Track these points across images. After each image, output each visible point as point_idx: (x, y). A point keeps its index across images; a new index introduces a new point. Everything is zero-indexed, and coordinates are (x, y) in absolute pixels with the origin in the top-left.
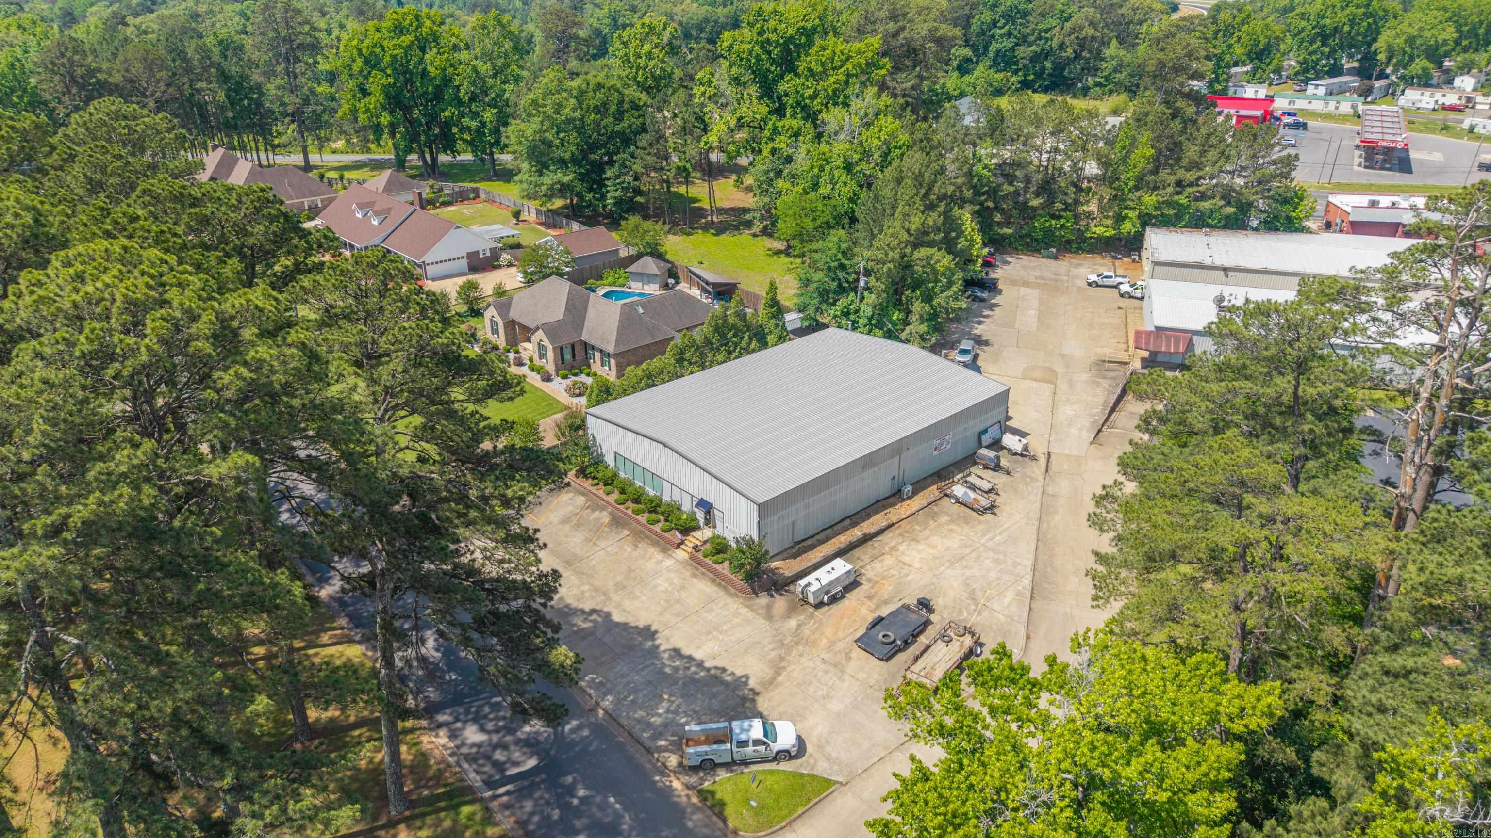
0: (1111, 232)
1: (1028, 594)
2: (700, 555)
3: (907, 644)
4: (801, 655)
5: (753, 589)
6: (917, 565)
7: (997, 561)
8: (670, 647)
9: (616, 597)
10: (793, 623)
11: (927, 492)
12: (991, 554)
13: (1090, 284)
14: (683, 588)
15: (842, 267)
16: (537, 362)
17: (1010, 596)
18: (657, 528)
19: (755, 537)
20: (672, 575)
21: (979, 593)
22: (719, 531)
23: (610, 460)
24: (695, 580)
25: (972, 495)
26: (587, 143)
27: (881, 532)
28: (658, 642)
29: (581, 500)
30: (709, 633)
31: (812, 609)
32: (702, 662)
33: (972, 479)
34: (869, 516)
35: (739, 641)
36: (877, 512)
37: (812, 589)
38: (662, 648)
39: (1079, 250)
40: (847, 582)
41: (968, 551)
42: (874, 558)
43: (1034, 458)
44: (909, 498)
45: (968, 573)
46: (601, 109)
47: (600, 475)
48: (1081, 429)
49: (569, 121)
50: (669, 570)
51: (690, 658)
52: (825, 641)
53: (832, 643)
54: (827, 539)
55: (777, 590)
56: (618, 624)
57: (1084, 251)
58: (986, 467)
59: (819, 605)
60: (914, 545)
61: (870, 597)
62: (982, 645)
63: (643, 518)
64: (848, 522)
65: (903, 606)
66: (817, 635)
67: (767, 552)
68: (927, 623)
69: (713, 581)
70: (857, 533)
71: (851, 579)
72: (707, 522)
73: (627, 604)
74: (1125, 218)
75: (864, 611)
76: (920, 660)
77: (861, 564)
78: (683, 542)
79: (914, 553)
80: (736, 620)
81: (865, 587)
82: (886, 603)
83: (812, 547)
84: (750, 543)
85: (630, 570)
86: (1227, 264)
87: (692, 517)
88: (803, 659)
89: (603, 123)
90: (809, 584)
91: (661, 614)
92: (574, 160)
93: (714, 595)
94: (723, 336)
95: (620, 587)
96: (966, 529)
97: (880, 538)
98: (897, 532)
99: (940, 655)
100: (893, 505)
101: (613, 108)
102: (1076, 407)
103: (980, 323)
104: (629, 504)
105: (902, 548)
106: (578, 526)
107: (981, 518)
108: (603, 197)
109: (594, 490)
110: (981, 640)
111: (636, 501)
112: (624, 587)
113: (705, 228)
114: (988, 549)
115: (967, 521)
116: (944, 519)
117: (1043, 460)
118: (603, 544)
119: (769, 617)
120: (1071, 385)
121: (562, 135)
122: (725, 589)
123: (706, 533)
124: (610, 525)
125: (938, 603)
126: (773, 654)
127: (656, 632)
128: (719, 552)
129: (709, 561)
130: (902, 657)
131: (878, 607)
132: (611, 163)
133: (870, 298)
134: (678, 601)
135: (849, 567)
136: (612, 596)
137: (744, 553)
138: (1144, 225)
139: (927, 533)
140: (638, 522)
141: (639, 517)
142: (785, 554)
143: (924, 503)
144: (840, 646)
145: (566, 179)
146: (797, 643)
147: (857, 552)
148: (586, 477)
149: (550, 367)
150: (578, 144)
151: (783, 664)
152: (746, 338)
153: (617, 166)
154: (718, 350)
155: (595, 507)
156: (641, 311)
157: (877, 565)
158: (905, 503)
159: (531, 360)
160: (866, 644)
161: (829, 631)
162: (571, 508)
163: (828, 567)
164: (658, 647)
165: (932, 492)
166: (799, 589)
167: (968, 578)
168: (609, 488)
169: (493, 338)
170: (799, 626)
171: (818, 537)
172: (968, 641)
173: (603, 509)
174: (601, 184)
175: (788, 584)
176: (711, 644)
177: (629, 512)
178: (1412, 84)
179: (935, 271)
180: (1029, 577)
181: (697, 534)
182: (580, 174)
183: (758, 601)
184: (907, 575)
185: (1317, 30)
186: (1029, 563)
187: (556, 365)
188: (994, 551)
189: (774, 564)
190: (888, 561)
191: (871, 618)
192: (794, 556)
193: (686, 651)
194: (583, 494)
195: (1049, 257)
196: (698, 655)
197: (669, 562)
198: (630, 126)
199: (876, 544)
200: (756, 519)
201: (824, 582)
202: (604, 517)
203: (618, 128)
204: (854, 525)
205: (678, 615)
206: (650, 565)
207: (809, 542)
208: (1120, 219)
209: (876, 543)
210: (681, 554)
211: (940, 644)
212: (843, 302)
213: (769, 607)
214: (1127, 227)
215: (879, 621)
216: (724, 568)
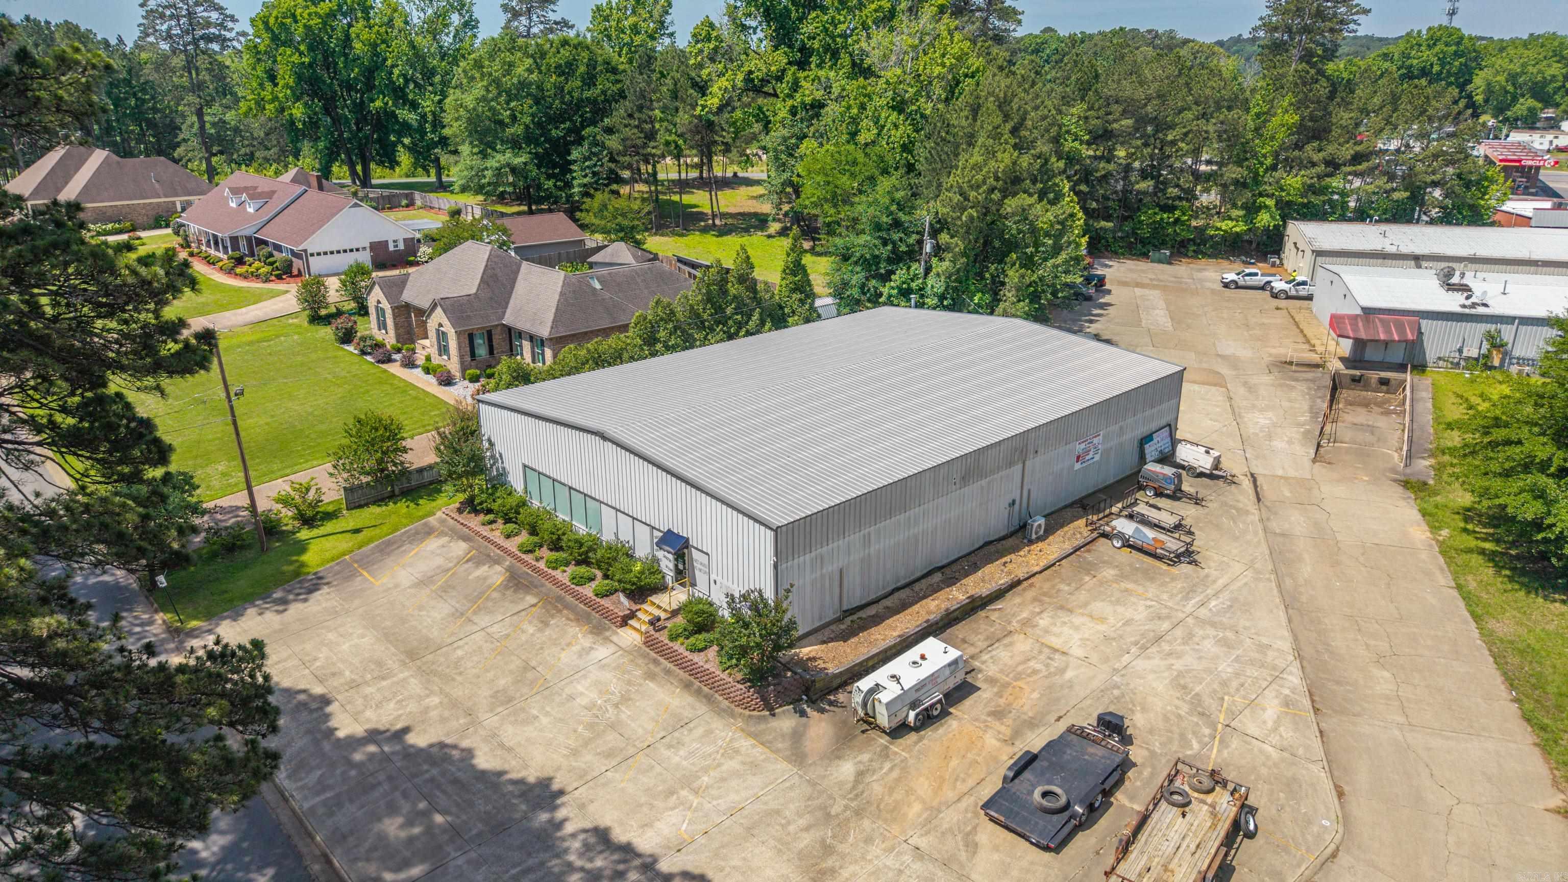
0: (1241, 228)
1: (1307, 702)
2: (663, 637)
3: (1094, 812)
4: (869, 840)
5: (764, 699)
6: (1077, 651)
7: (1224, 643)
8: (588, 825)
9: (490, 720)
10: (846, 769)
11: (1069, 529)
12: (1211, 632)
13: (1226, 285)
14: (625, 699)
15: (897, 224)
16: (436, 360)
17: (1271, 709)
18: (588, 590)
19: (769, 594)
20: (608, 675)
21: (1207, 701)
22: (701, 589)
23: (516, 481)
24: (649, 683)
25: (1150, 534)
26: (546, 115)
27: (999, 595)
28: (561, 814)
29: (460, 548)
30: (671, 792)
31: (884, 740)
32: (655, 859)
33: (1141, 508)
34: (975, 568)
35: (734, 811)
36: (989, 560)
37: (885, 697)
38: (569, 828)
39: (1199, 253)
40: (951, 684)
41: (1166, 625)
42: (993, 641)
43: (1231, 481)
44: (1040, 539)
45: (1178, 665)
46: (566, 70)
47: (495, 506)
48: (1290, 442)
49: (523, 84)
50: (602, 666)
51: (627, 850)
52: (917, 807)
53: (934, 811)
54: (904, 606)
55: (812, 702)
56: (483, 775)
57: (1205, 255)
58: (1159, 494)
59: (899, 730)
60: (1064, 617)
61: (998, 714)
62: (1252, 811)
63: (564, 575)
64: (937, 577)
65: (1070, 730)
66: (898, 795)
67: (792, 625)
68: (1125, 765)
69: (687, 686)
70: (957, 595)
71: (960, 676)
72: (680, 574)
73: (510, 734)
74: (1259, 209)
75: (991, 741)
76: (1135, 849)
77: (971, 650)
78: (632, 615)
79: (1066, 630)
80: (733, 764)
81: (985, 694)
82: (1032, 724)
83: (877, 620)
84: (758, 606)
85: (527, 667)
86: (1418, 251)
87: (653, 567)
88: (875, 850)
89: (567, 88)
90: (877, 688)
91: (575, 753)
92: (530, 138)
93: (688, 713)
94: (719, 309)
95: (502, 699)
96: (1152, 590)
97: (998, 605)
98: (1030, 594)
99: (1175, 838)
100: (1015, 549)
101: (582, 69)
102: (1270, 414)
103: (1091, 322)
104: (545, 552)
105: (1043, 622)
106: (446, 589)
107: (1175, 570)
108: (568, 185)
109: (485, 531)
110: (1251, 801)
111: (556, 547)
112: (510, 700)
113: (705, 230)
114: (1202, 622)
115: (1149, 575)
116: (1109, 573)
117: (1246, 484)
118: (483, 620)
119: (798, 757)
120: (1251, 389)
121: (513, 104)
122: (709, 699)
123: (678, 596)
124: (505, 587)
125: (1136, 722)
126: (806, 840)
127: (561, 793)
128: (700, 628)
129: (678, 646)
130: (1084, 841)
131: (1017, 734)
132: (579, 141)
133: (942, 266)
134: (612, 726)
135: (954, 654)
136: (483, 716)
137: (746, 625)
138: (1284, 218)
139: (1083, 595)
140: (555, 582)
141: (557, 574)
142: (827, 633)
143: (1068, 547)
144: (950, 817)
145: (518, 161)
146: (859, 813)
147: (959, 630)
148: (476, 512)
149: (453, 365)
150: (533, 115)
151: (829, 863)
152: (756, 317)
153: (586, 144)
154: (712, 330)
155: (483, 558)
156: (598, 286)
157: (1002, 654)
158: (1036, 547)
159: (428, 359)
160: (1008, 813)
161: (923, 786)
162: (439, 561)
163: (913, 654)
164: (559, 825)
165: (1078, 530)
166: (858, 699)
167: (1180, 674)
168: (511, 526)
169: (379, 336)
170: (860, 774)
171: (887, 602)
172: (1224, 802)
173: (497, 562)
174: (566, 167)
175: (836, 690)
176: (674, 817)
177: (542, 565)
178: (1517, 128)
179: (1034, 230)
180: (1295, 668)
181: (661, 599)
182: (537, 155)
183: (775, 723)
184: (1062, 671)
185: (1404, 71)
186: (1284, 644)
187: (462, 363)
188: (1213, 625)
189: (805, 651)
190: (1022, 645)
191: (1007, 757)
192: (844, 637)
193: (620, 835)
194: (465, 539)
195: (1160, 261)
196: (645, 843)
197: (603, 652)
198: (604, 92)
199: (994, 616)
200: (770, 559)
201: (909, 681)
202: (496, 575)
203: (587, 94)
204: (951, 581)
205: (609, 754)
206: (567, 657)
207: (871, 611)
208: (1252, 210)
209: (994, 612)
210: (629, 637)
211: (1166, 814)
212: (900, 275)
213: (797, 736)
214: (1264, 219)
215: (1027, 762)
216: (710, 660)
